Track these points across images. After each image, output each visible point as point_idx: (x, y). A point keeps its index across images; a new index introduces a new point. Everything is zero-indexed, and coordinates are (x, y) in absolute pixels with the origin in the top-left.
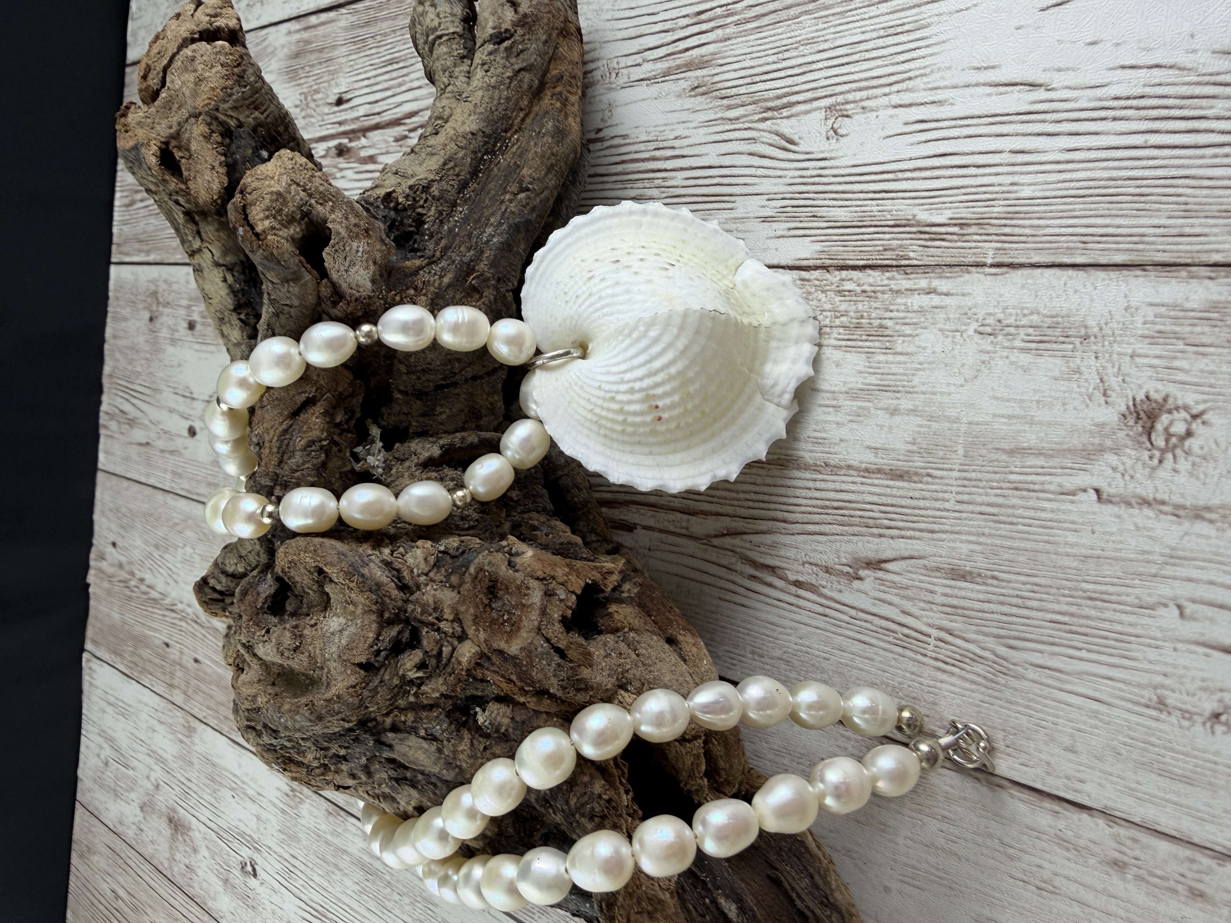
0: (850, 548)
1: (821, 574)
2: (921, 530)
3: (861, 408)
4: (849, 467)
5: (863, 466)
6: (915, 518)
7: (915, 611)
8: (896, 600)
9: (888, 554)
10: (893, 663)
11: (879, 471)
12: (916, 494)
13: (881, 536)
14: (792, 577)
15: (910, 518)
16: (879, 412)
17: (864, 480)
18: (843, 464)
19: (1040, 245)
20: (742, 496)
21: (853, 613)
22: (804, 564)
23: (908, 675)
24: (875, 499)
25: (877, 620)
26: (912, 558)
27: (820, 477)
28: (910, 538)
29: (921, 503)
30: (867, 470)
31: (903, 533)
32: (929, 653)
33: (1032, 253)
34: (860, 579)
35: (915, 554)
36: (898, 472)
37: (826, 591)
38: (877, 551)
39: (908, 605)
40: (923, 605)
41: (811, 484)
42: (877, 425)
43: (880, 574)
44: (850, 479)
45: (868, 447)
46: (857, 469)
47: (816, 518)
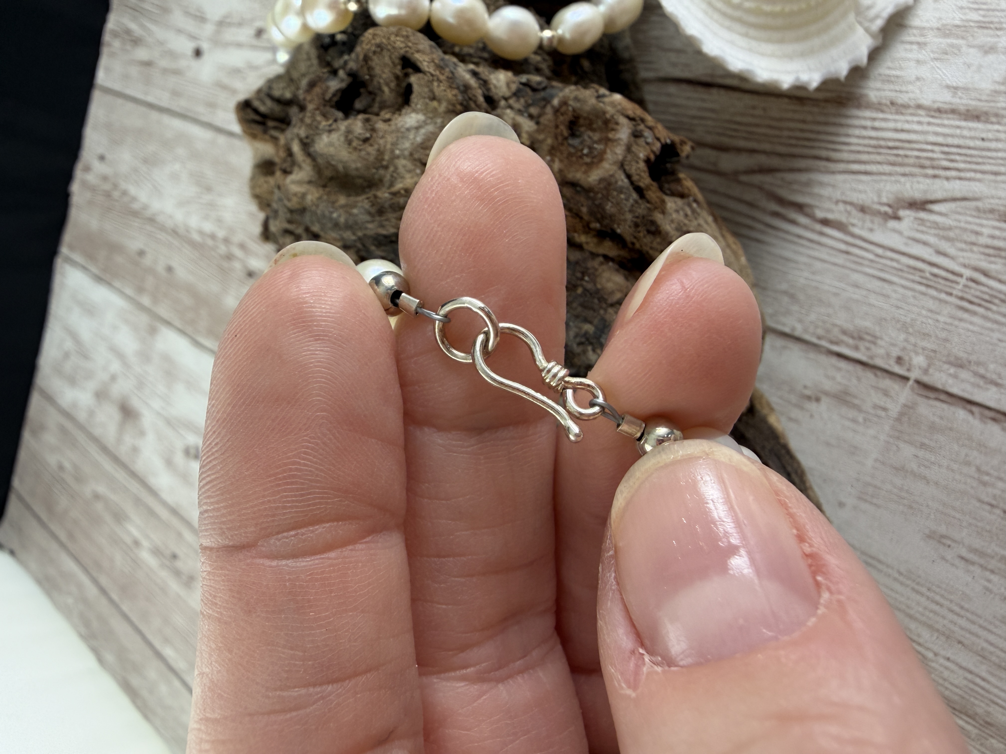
0: (896, 188)
1: (854, 212)
2: (983, 172)
3: (952, 46)
4: (919, 107)
5: (936, 106)
6: (980, 160)
7: (952, 251)
8: (932, 240)
9: (939, 195)
10: (912, 300)
11: (953, 111)
12: (990, 135)
13: (935, 176)
14: (820, 214)
15: (974, 160)
16: (972, 50)
17: (932, 120)
18: (912, 103)
20: (786, 133)
21: (880, 251)
22: (837, 202)
23: (924, 312)
24: (940, 140)
26: (964, 199)
27: (881, 115)
28: (969, 179)
29: (993, 145)
30: (939, 110)
31: (962, 175)
32: (955, 292)
34: (897, 218)
35: (970, 195)
36: (975, 113)
37: (854, 230)
38: (925, 192)
39: (945, 246)
40: (963, 246)
41: (869, 123)
42: (965, 63)
43: (922, 215)
44: (916, 119)
45: (948, 87)
46: (928, 109)
47: (864, 157)
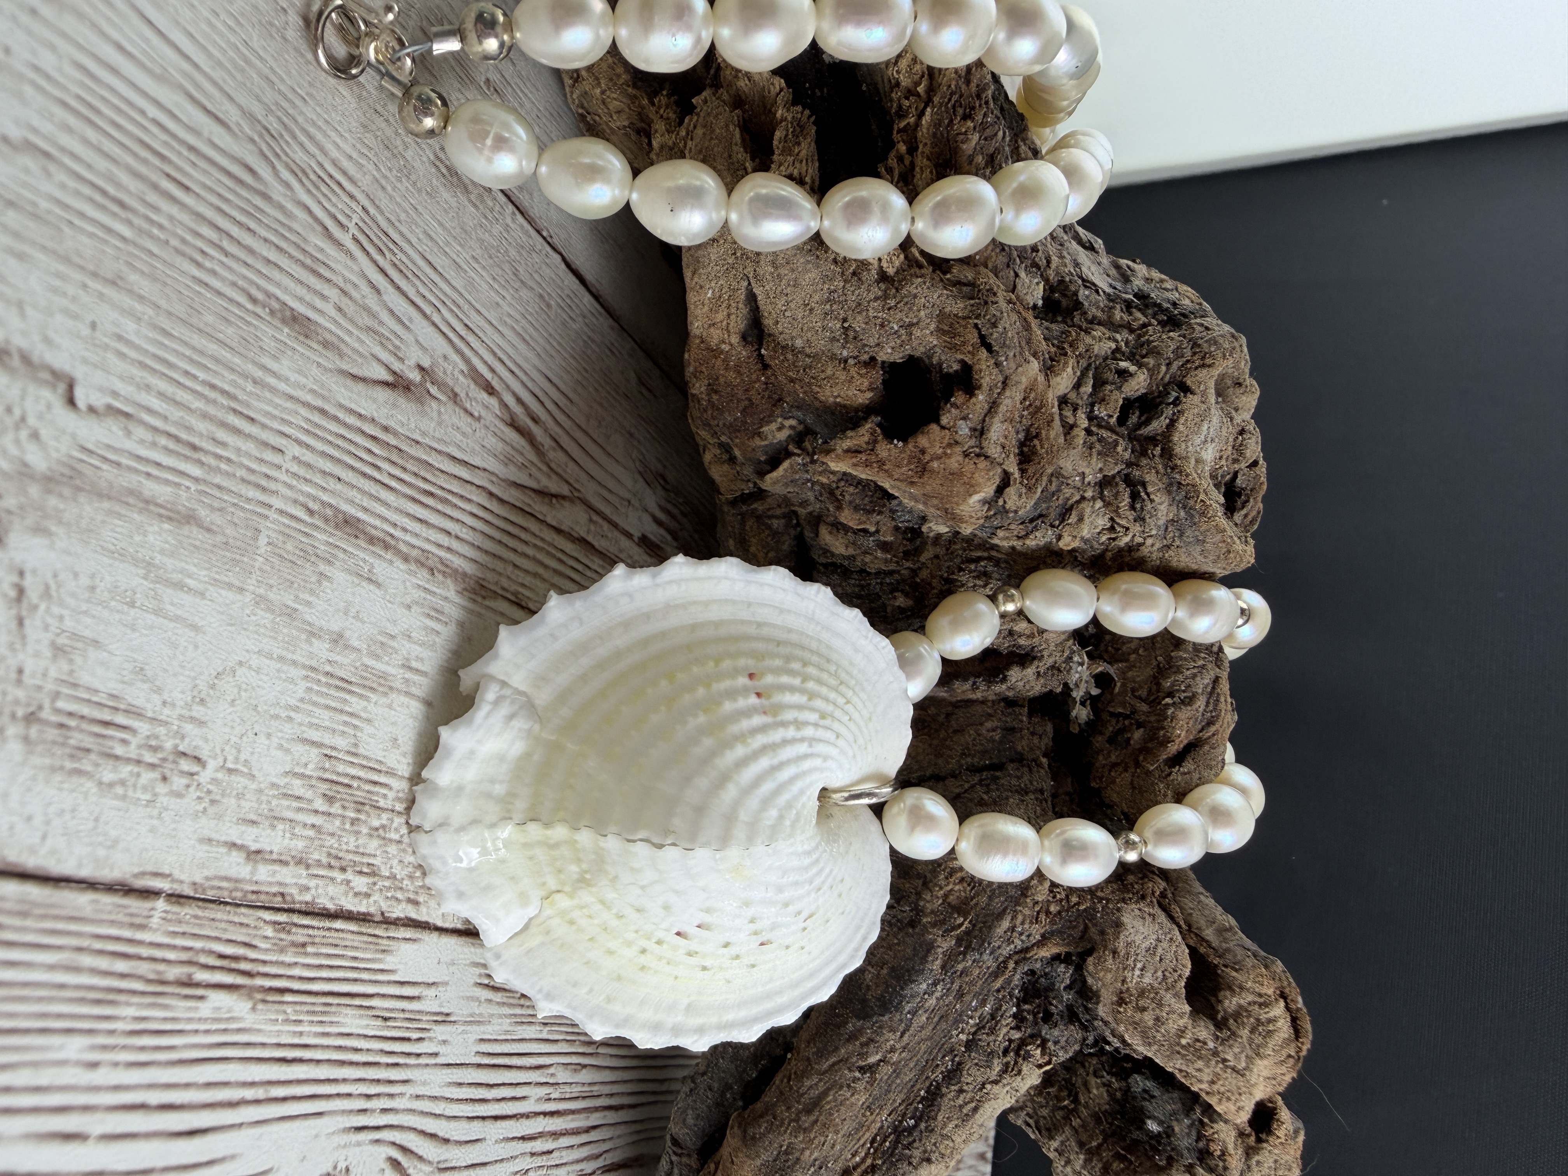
0: (428, 425)
1: (463, 396)
2: (336, 419)
3: (377, 657)
4: (406, 559)
5: (389, 556)
6: (340, 442)
7: (366, 289)
8: (385, 316)
9: (383, 394)
10: (403, 216)
11: (372, 540)
12: (332, 484)
13: (386, 429)
14: (494, 402)
15: (345, 445)
16: (356, 644)
17: (392, 531)
18: (413, 567)
19: (73, 927)
20: (530, 551)
21: (436, 318)
22: (479, 419)
23: (389, 188)
24: (384, 494)
25: (412, 294)
26: (354, 377)
27: (442, 553)
28: (352, 412)
29: (328, 466)
30: (387, 547)
31: (358, 423)
32: (359, 210)
33: (88, 912)
34: (421, 368)
35: (349, 382)
36: (348, 530)
37: (462, 366)
38: (395, 405)
39: (372, 301)
40: (353, 292)
41: (455, 545)
42: (363, 622)
43: (396, 366)
44: (408, 538)
45: (378, 585)
46: (398, 552)
47: (455, 487)
